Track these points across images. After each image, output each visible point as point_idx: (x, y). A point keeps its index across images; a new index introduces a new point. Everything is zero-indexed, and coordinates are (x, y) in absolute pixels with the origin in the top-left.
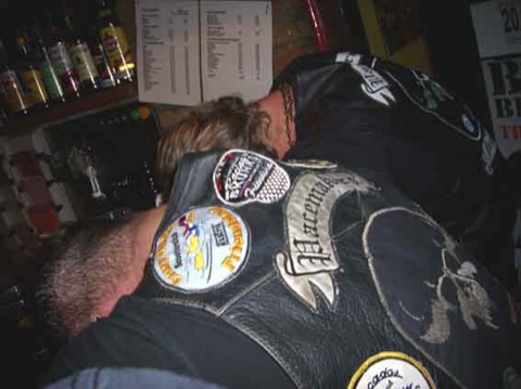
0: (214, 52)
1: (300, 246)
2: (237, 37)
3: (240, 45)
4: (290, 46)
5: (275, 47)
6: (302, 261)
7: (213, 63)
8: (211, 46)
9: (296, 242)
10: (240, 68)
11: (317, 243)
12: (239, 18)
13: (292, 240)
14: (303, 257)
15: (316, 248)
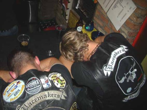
0: (117, 4)
1: (25, 106)
2: (124, 7)
3: (123, 9)
4: (132, 22)
5: (129, 18)
6: (22, 109)
7: (115, 7)
8: (117, 3)
9: (25, 105)
10: (119, 14)
11: (28, 107)
12: (128, 3)
13: (24, 104)
14: (23, 108)
15: (27, 108)
